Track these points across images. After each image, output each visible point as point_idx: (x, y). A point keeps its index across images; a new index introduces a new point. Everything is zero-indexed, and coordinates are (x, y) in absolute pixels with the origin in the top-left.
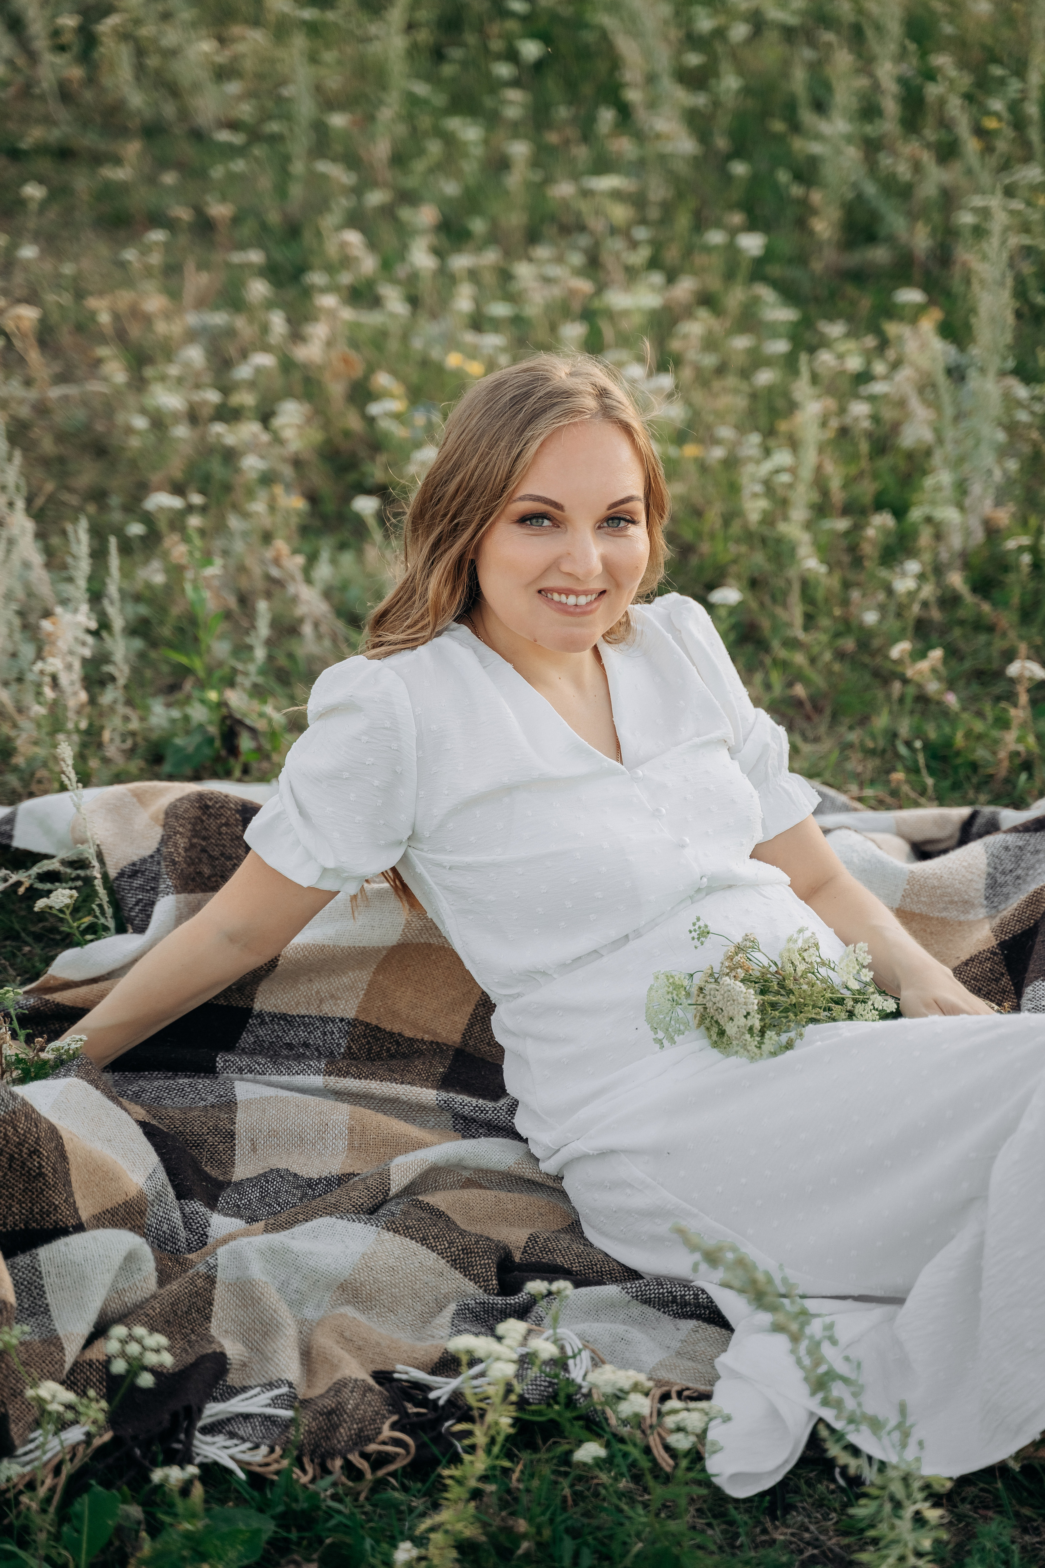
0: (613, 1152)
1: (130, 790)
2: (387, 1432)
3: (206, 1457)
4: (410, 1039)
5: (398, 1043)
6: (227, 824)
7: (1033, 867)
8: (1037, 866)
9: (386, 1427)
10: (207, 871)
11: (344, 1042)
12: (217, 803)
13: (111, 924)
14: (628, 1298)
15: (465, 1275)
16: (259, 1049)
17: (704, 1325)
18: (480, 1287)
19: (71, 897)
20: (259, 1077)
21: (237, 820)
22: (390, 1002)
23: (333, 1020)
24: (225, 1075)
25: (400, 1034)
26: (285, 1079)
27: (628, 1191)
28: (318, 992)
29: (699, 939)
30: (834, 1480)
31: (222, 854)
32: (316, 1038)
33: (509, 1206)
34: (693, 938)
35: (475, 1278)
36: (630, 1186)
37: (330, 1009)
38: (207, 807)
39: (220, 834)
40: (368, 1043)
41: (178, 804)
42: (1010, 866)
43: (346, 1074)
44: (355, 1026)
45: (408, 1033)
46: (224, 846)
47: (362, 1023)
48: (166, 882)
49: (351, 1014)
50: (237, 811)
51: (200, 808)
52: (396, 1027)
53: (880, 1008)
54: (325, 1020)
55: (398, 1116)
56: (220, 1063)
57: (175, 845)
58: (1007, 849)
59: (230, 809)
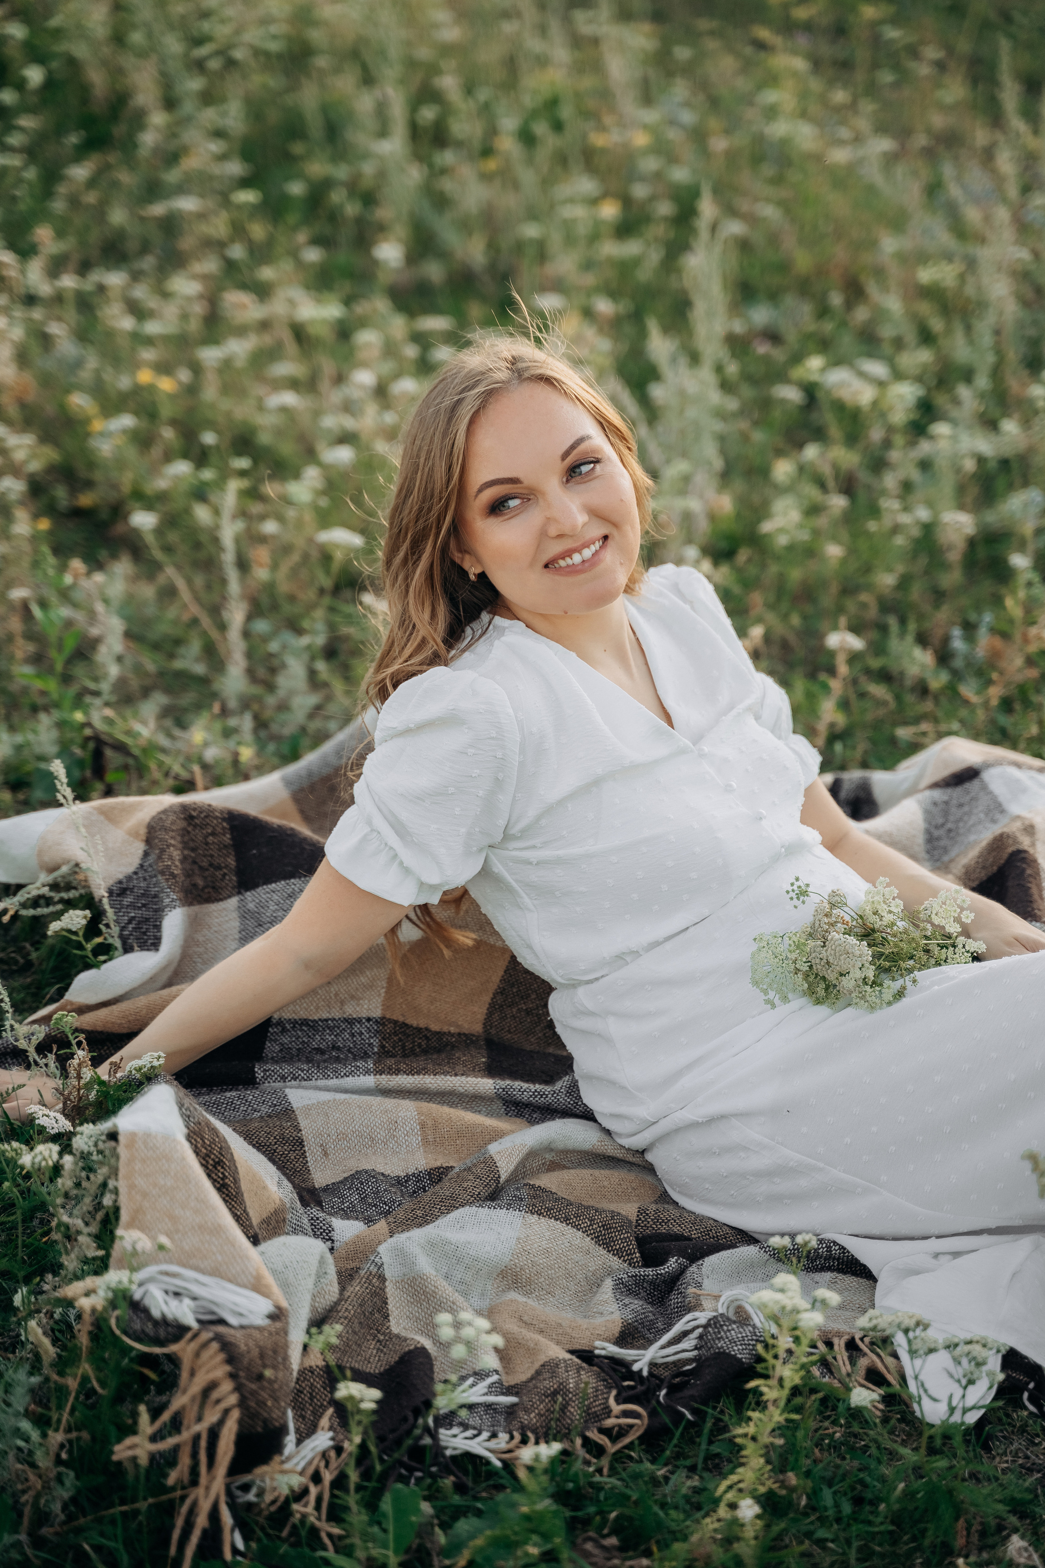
0: (722, 1117)
1: (94, 808)
2: (616, 1408)
3: (455, 1449)
4: (438, 1033)
5: (427, 1038)
6: (213, 834)
7: (960, 820)
8: (965, 818)
9: (612, 1401)
10: (200, 882)
11: (375, 1042)
12: (201, 812)
13: (118, 943)
14: (767, 1256)
15: (609, 1251)
16: (287, 1056)
17: (841, 1276)
18: (625, 1261)
19: (85, 917)
20: (304, 1083)
21: (224, 828)
22: (409, 998)
23: (359, 1021)
24: (267, 1084)
25: (427, 1029)
26: (333, 1082)
27: (742, 1154)
28: (336, 995)
29: (798, 898)
30: (1026, 1408)
31: (211, 865)
32: (344, 1039)
33: (606, 1183)
34: (792, 899)
35: (618, 1253)
36: (745, 1149)
37: (351, 1010)
38: (192, 817)
39: (207, 844)
40: (400, 1040)
41: (163, 817)
42: (940, 821)
43: (397, 1072)
44: (384, 1024)
45: (435, 1027)
46: (212, 856)
47: (390, 1021)
48: (170, 896)
49: (377, 1013)
50: (224, 819)
51: (185, 819)
52: (422, 1023)
53: (972, 950)
54: (350, 1022)
55: (466, 1109)
56: (259, 1073)
57: (171, 858)
58: (935, 804)
59: (216, 818)
